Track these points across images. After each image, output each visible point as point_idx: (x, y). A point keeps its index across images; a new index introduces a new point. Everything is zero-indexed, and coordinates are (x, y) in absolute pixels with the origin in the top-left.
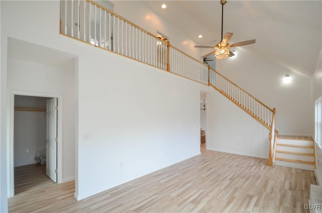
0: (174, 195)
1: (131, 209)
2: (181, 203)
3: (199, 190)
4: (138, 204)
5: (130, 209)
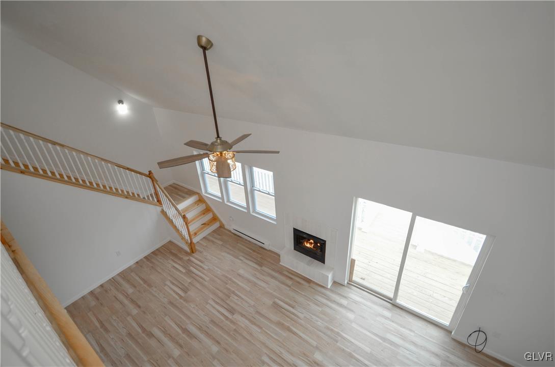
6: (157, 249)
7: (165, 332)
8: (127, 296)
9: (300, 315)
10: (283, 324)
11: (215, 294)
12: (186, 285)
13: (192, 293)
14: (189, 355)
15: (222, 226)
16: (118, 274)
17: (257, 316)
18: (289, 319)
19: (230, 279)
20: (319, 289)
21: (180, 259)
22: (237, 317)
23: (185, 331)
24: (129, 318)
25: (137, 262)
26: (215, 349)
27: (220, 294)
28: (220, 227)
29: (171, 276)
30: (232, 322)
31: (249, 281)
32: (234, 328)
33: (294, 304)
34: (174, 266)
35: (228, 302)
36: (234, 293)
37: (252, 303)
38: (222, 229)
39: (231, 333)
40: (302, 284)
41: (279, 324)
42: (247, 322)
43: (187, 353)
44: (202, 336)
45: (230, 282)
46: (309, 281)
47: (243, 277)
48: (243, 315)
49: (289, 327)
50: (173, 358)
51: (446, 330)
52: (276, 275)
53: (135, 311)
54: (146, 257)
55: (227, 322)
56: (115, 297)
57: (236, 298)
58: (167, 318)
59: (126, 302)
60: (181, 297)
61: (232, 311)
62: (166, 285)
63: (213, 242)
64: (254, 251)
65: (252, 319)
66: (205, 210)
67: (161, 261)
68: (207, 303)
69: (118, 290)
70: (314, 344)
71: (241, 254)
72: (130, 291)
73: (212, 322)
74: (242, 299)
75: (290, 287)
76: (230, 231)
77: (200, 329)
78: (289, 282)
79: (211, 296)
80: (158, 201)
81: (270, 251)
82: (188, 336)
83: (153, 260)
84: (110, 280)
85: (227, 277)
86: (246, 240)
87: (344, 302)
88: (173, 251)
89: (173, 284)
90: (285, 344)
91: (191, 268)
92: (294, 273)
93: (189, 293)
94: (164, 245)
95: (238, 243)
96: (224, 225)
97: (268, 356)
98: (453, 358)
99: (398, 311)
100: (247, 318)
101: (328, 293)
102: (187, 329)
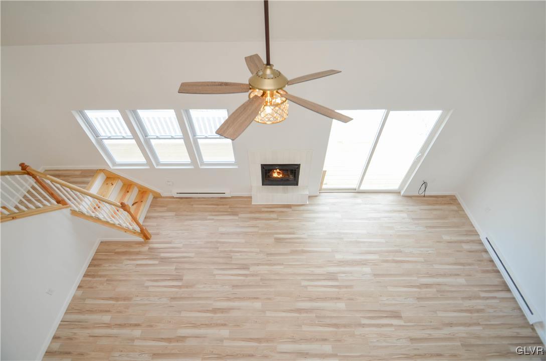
0: (341, 305)
1: (401, 322)
2: (346, 287)
3: (306, 287)
4: (391, 325)
5: (404, 324)
6: (93, 259)
7: (195, 326)
8: (108, 326)
9: (303, 236)
10: (296, 251)
11: (214, 263)
12: (174, 273)
13: (188, 277)
14: (238, 326)
15: (157, 197)
16: (66, 313)
17: (270, 258)
18: (298, 244)
19: (218, 242)
20: (302, 208)
21: (138, 253)
22: (253, 269)
23: (215, 311)
24: (137, 343)
25: (79, 287)
26: (258, 305)
27: (221, 260)
28: (155, 198)
29: (146, 275)
30: (253, 275)
31: (238, 234)
32: (260, 278)
33: (291, 231)
34: (137, 265)
35: (233, 262)
36: (231, 251)
37: (258, 250)
38: (159, 199)
39: (261, 284)
40: (286, 212)
41: (294, 252)
42: (267, 267)
43: (235, 325)
44: (236, 304)
45: (219, 244)
46: (289, 206)
47: (228, 234)
48: (258, 265)
49: (302, 250)
50: (227, 339)
51: (397, 193)
52: (257, 215)
53: (137, 332)
54: (85, 276)
55: (248, 278)
56: (90, 336)
57: (238, 254)
58: (183, 314)
59: (115, 331)
60: (180, 287)
61: (245, 267)
62: (147, 287)
63: (162, 217)
64: (218, 205)
65: (269, 262)
66: (123, 186)
67: (114, 268)
68: (214, 275)
69: (86, 328)
70: (329, 249)
71: (207, 214)
72: (107, 318)
73: (234, 286)
74: (244, 252)
75: (277, 219)
76: (173, 197)
77: (229, 299)
78: (274, 216)
79: (212, 267)
80: (58, 202)
81: (232, 197)
82: (222, 312)
83: (100, 273)
84: (60, 325)
85: (211, 242)
86: (199, 198)
87: (326, 208)
88: (117, 250)
89: (157, 281)
90: (309, 264)
91: (163, 255)
92: (270, 206)
93: (185, 278)
94: (98, 249)
95: (192, 205)
96: (159, 194)
97: (305, 280)
98: (411, 208)
99: (364, 195)
100: (263, 265)
101: (310, 208)
102: (215, 309)
